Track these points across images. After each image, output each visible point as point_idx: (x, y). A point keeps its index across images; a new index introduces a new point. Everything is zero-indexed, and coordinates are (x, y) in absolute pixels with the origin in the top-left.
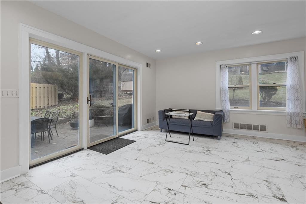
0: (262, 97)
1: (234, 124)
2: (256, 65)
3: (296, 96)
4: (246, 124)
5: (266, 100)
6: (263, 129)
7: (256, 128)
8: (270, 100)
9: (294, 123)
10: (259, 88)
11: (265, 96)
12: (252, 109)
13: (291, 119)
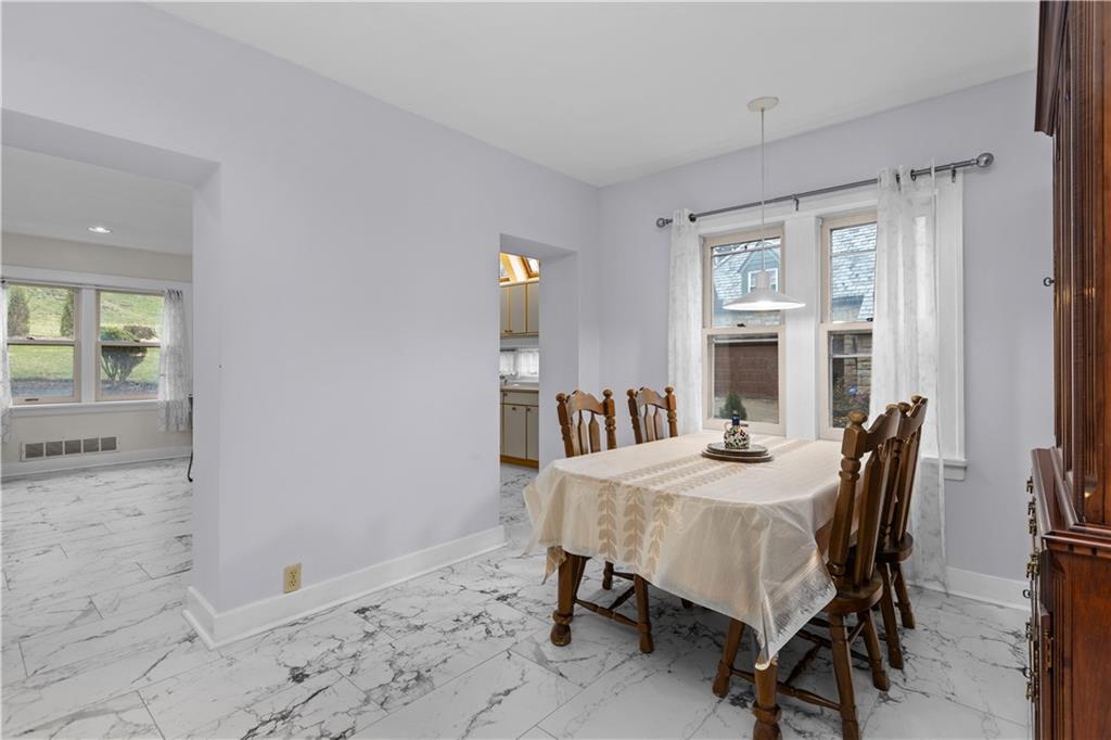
0: (106, 370)
1: (27, 446)
2: (93, 292)
3: (178, 367)
4: (63, 440)
5: (117, 378)
6: (110, 444)
7: (91, 446)
8: (128, 379)
9: (174, 421)
10: (100, 349)
11: (115, 367)
12: (80, 401)
13: (168, 416)
